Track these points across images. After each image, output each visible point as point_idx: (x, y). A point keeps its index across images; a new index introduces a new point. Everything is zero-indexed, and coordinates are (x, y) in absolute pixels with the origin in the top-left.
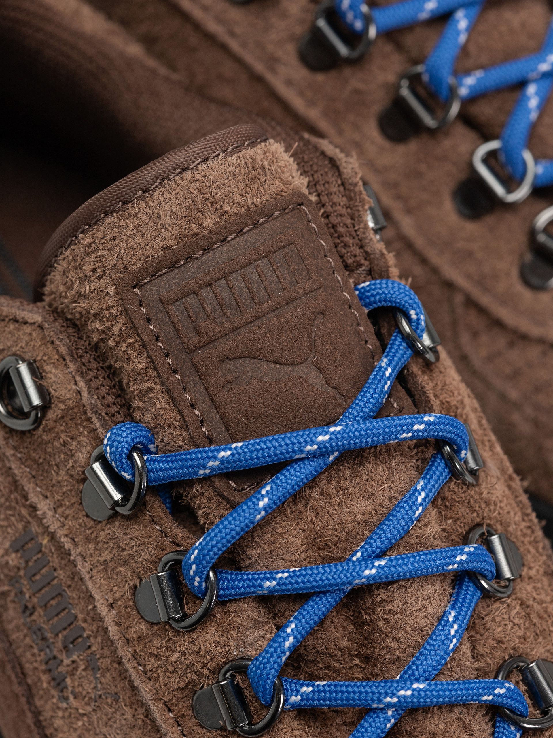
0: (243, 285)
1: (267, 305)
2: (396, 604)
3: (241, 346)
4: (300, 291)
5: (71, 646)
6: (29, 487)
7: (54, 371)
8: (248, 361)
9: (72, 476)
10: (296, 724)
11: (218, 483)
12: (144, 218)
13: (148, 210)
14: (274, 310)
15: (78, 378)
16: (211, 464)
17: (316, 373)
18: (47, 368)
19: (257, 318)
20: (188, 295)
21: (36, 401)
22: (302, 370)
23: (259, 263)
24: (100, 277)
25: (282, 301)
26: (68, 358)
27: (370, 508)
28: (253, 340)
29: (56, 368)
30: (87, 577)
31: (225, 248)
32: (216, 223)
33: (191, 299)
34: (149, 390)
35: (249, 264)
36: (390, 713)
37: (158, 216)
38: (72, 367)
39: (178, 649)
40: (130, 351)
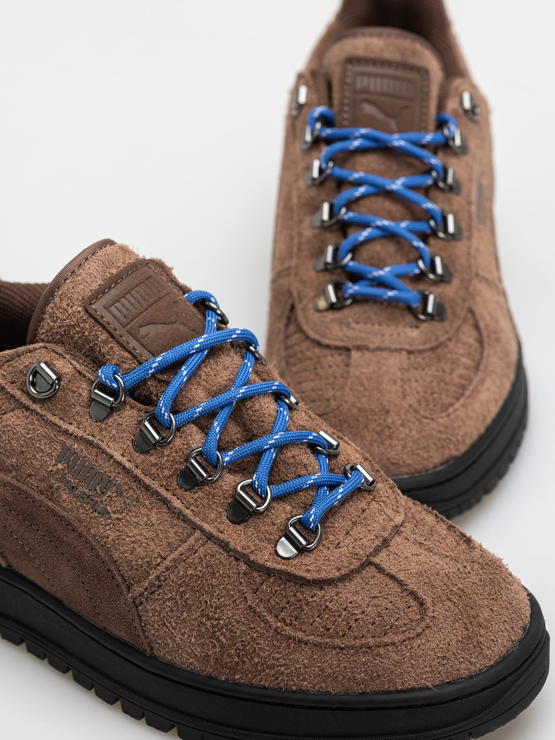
0: (138, 295)
1: (151, 301)
2: (257, 407)
3: (147, 319)
4: (163, 294)
5: (104, 490)
6: (61, 423)
7: (58, 362)
8: (152, 325)
9: (83, 406)
10: (229, 475)
11: (159, 376)
12: (84, 276)
13: (85, 272)
14: (155, 303)
15: (72, 361)
16: (154, 365)
17: (182, 326)
18: (55, 362)
19: (149, 307)
20: (116, 303)
21: (54, 377)
22: (176, 326)
23: (141, 285)
24: (72, 307)
25: (158, 299)
26: (64, 354)
27: (229, 373)
28: (151, 315)
29: (59, 360)
30: (106, 447)
31: (124, 282)
32: (116, 272)
33: (117, 304)
34: (112, 348)
35: (137, 286)
36: (272, 450)
37: (91, 273)
38: (68, 357)
39: (165, 454)
40: (97, 333)
